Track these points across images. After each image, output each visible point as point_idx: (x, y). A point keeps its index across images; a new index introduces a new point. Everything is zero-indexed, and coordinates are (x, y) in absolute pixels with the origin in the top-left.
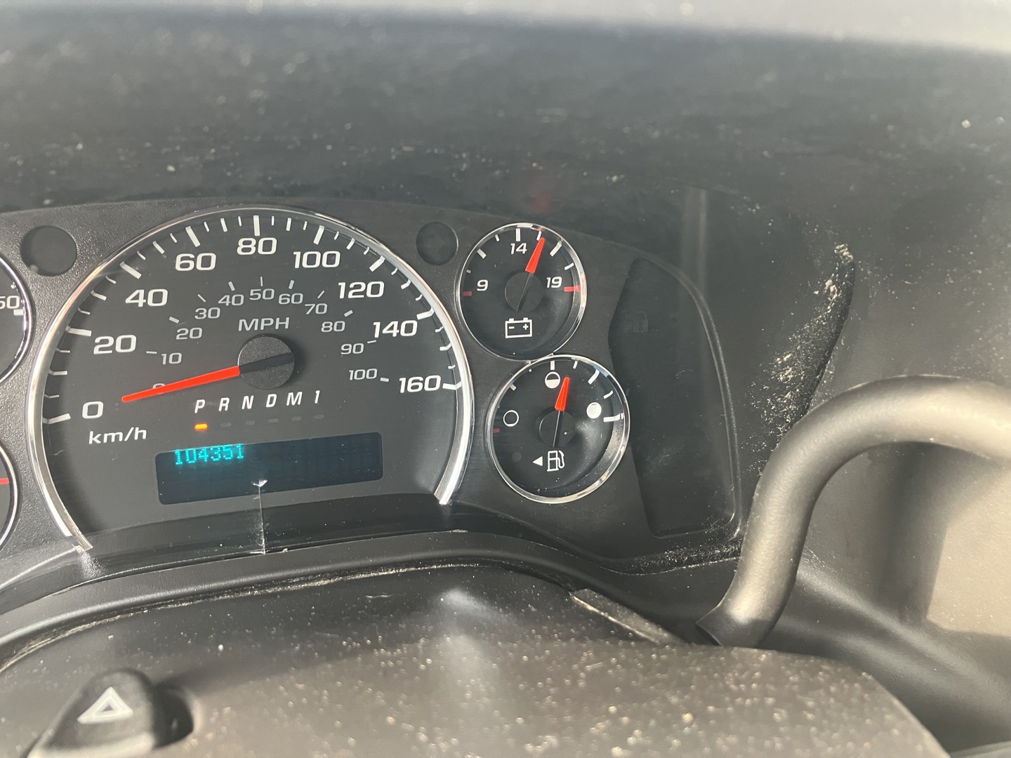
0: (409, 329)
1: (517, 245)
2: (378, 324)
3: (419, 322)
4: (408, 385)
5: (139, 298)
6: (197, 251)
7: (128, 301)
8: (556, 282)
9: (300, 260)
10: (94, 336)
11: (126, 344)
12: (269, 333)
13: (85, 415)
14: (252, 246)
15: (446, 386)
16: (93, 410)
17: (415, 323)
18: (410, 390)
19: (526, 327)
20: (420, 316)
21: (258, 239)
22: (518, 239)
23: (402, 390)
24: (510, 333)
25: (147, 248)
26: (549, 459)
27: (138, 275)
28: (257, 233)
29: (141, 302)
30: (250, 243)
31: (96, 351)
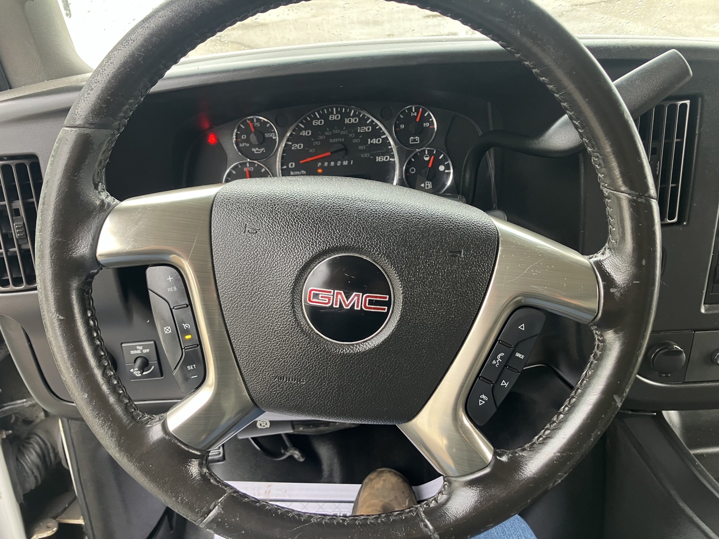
0: (379, 141)
1: (413, 113)
2: (369, 140)
3: (382, 139)
4: (378, 159)
5: (304, 133)
6: (318, 119)
7: (301, 134)
8: (427, 125)
9: (347, 121)
10: (293, 144)
11: (300, 146)
12: (338, 142)
13: (290, 166)
14: (333, 117)
15: (391, 159)
16: (292, 165)
17: (381, 140)
18: (379, 160)
19: (417, 140)
20: (382, 137)
21: (335, 115)
22: (414, 111)
23: (377, 161)
24: (412, 141)
25: (306, 119)
26: (426, 185)
27: (303, 127)
28: (335, 113)
29: (304, 134)
30: (332, 116)
31: (293, 148)
